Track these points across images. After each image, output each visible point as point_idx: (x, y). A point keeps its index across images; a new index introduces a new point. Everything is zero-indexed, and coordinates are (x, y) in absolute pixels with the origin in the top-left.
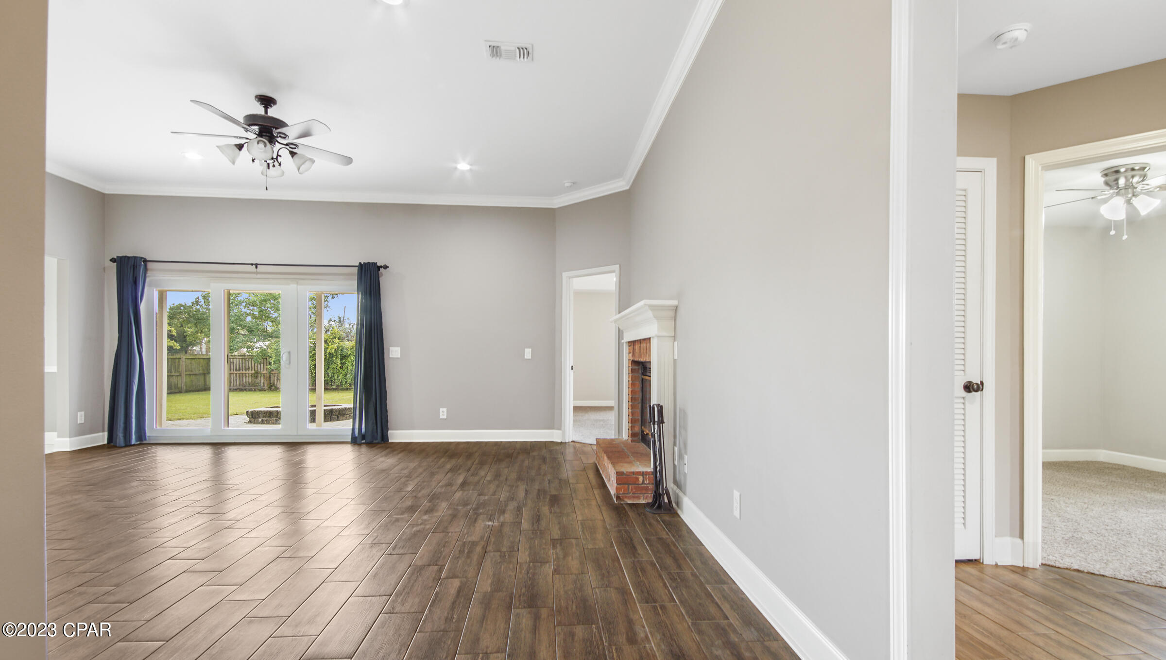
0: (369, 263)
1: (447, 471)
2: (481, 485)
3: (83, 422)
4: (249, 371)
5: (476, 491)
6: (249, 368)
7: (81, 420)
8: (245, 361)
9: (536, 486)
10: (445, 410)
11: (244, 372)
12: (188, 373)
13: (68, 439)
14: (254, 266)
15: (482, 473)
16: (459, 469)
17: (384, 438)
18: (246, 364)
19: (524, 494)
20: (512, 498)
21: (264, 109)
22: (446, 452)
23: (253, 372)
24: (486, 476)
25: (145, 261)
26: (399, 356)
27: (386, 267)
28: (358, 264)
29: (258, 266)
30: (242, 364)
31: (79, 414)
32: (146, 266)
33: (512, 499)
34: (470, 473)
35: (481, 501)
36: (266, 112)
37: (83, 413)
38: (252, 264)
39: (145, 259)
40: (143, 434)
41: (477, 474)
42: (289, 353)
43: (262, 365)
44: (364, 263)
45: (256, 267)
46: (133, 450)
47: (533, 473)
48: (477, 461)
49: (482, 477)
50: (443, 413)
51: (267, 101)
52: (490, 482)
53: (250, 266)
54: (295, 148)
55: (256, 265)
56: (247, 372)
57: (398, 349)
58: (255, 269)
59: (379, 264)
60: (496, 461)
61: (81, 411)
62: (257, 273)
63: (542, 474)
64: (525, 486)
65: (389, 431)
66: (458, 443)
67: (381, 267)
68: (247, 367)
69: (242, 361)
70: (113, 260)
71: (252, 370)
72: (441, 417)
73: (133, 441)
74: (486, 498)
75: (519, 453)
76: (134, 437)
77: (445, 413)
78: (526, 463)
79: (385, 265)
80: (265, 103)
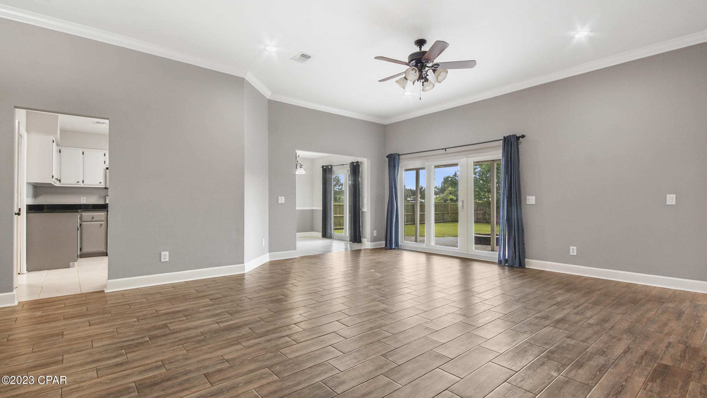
0: (510, 135)
1: (555, 302)
2: (578, 326)
3: (376, 235)
4: (481, 211)
5: (567, 332)
6: (481, 210)
7: (375, 234)
8: (479, 206)
9: (646, 346)
10: (575, 248)
11: (478, 212)
12: (452, 212)
13: (370, 243)
14: (444, 150)
15: (589, 313)
16: (567, 304)
17: (522, 265)
18: (479, 208)
19: (622, 351)
20: (604, 351)
21: (419, 48)
22: (567, 285)
23: (483, 212)
24: (591, 317)
25: (399, 155)
26: (534, 203)
27: (523, 136)
28: (502, 138)
29: (447, 149)
30: (478, 207)
31: (374, 231)
32: (399, 157)
33: (602, 353)
34: (575, 311)
35: (564, 345)
36: (420, 49)
37: (376, 231)
38: (443, 149)
39: (399, 154)
40: (398, 244)
41: (582, 313)
42: (463, 201)
43: (488, 208)
44: (507, 136)
45: (446, 150)
46: (394, 251)
47: (653, 328)
48: (591, 300)
49: (587, 318)
50: (573, 251)
51: (421, 43)
52: (590, 325)
53: (442, 150)
54: (438, 67)
55: (445, 149)
56: (480, 212)
57: (534, 197)
58: (445, 152)
59: (518, 135)
60: (614, 305)
61: (375, 230)
62: (446, 154)
63: (665, 332)
64: (630, 341)
65: (526, 260)
66: (587, 279)
67: (520, 137)
68: (480, 209)
69: (478, 206)
70: (387, 157)
71: (482, 211)
72: (571, 253)
73: (393, 247)
74: (573, 342)
75: (649, 301)
76: (394, 245)
77: (575, 251)
78: (651, 314)
79: (523, 135)
80: (419, 44)
